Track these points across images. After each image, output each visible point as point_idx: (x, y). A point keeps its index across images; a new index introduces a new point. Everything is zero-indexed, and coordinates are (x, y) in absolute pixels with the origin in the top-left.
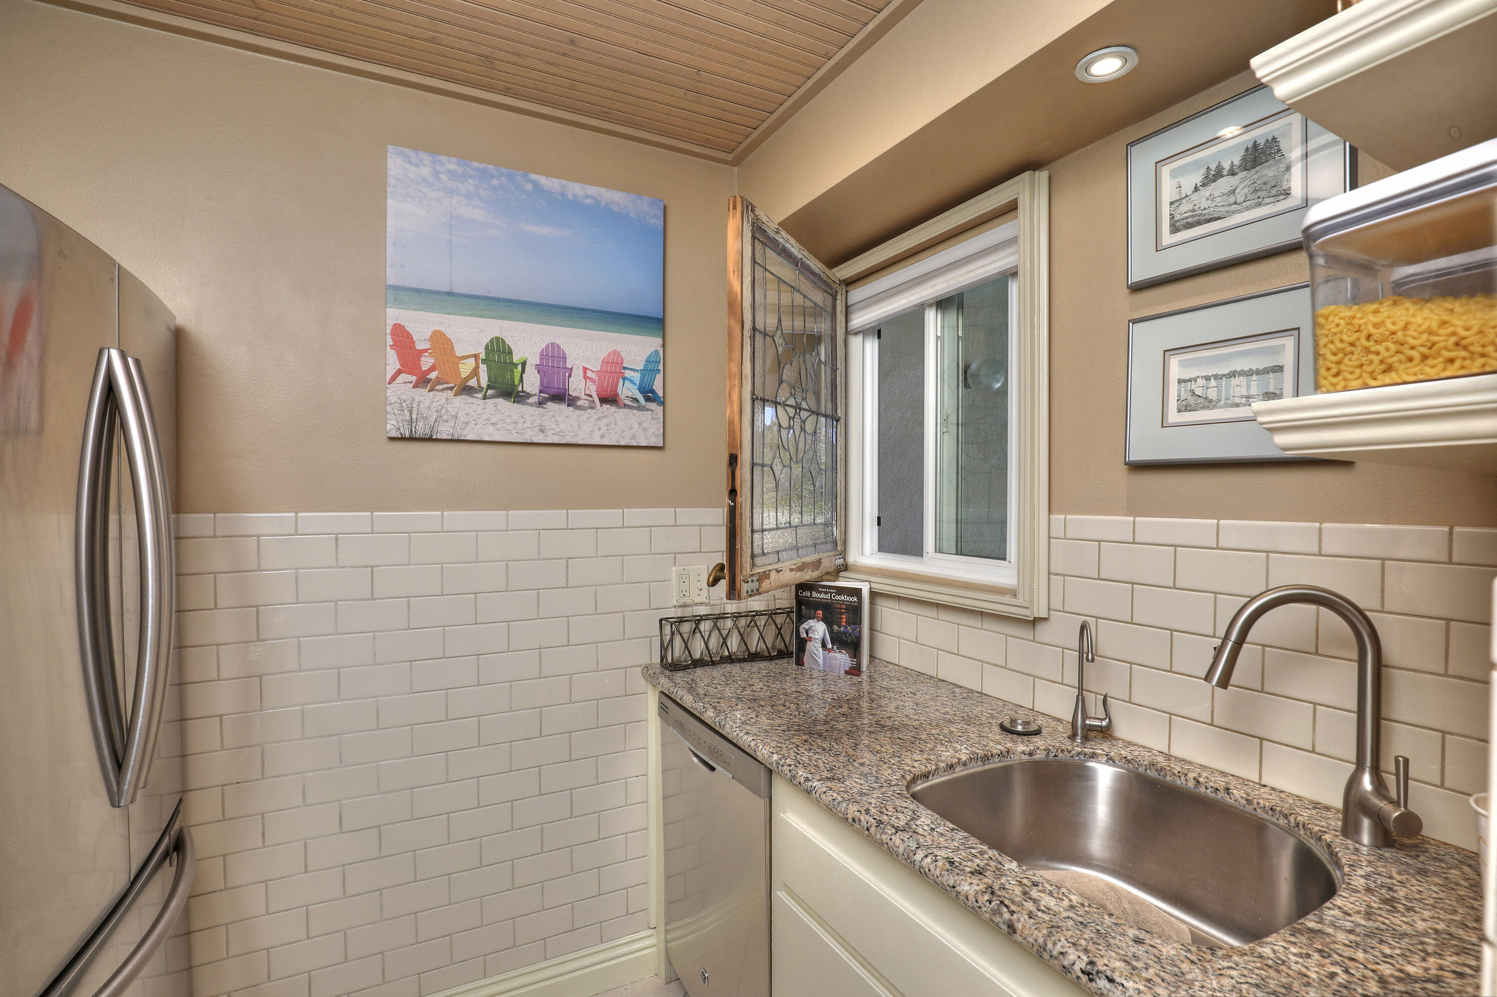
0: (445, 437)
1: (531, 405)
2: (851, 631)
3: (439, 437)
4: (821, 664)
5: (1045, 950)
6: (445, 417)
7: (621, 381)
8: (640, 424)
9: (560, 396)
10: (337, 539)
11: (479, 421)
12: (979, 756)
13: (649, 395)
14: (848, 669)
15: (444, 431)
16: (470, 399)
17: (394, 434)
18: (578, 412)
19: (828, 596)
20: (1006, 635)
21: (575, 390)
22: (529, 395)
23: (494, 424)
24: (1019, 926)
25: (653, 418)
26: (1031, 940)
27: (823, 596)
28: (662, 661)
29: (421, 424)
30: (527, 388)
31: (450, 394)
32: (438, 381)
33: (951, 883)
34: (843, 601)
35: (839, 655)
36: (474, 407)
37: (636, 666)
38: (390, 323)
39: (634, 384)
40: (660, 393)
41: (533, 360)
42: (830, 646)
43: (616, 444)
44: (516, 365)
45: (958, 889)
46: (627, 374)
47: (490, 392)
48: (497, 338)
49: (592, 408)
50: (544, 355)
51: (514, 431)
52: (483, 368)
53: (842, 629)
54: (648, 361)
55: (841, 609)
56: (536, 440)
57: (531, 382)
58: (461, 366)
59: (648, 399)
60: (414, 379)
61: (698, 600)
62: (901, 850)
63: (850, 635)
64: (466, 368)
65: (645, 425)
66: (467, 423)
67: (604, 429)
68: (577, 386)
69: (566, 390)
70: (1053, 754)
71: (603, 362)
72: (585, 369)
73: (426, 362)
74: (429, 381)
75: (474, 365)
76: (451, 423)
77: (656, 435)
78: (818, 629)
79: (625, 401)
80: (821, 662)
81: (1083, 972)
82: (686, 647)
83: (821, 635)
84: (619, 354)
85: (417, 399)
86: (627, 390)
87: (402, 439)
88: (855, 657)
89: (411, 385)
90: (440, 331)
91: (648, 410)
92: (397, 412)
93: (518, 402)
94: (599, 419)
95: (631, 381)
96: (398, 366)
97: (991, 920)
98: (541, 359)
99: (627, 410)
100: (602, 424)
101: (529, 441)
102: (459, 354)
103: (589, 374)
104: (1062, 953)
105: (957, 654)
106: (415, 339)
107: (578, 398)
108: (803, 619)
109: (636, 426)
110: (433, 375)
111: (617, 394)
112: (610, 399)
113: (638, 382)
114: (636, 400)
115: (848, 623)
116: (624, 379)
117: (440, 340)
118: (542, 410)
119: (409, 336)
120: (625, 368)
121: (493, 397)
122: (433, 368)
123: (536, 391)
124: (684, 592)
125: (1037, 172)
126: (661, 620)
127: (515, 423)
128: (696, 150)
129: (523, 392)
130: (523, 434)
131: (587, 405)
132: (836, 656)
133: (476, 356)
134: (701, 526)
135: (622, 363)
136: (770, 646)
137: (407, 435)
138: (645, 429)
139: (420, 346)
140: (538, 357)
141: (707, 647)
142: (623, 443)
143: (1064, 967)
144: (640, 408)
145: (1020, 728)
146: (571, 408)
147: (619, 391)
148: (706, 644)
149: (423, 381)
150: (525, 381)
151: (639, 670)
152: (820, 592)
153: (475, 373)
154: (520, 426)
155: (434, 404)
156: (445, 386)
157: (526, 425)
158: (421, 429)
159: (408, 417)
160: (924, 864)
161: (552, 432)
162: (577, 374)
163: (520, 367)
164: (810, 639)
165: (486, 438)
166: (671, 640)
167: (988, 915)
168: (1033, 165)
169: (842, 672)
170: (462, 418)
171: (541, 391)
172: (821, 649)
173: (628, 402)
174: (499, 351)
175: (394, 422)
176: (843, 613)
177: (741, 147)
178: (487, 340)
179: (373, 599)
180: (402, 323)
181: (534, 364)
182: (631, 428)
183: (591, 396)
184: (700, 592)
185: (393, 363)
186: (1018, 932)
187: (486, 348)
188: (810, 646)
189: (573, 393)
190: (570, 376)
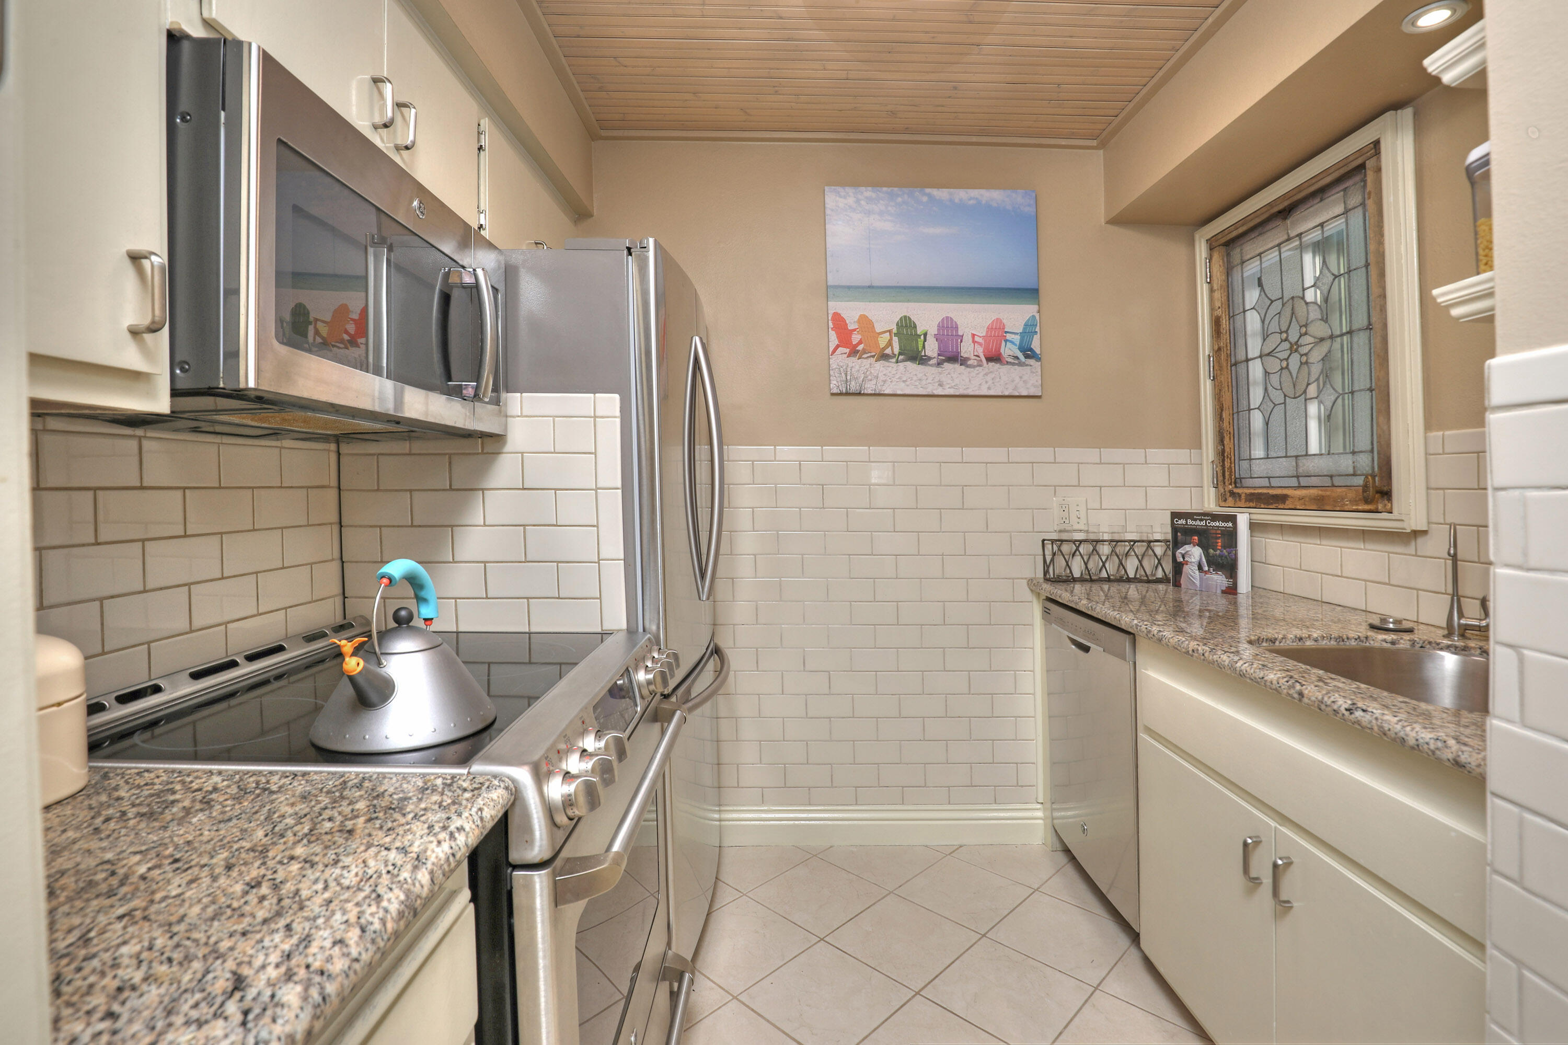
0: (870, 392)
1: (931, 365)
2: (1226, 554)
3: (866, 392)
4: (1198, 585)
5: (1322, 703)
6: (870, 377)
7: (1003, 343)
8: (1021, 377)
9: (954, 358)
10: (800, 464)
11: (894, 379)
12: (1333, 636)
13: (1029, 353)
14: (1224, 589)
15: (869, 388)
16: (886, 363)
17: (835, 391)
18: (968, 369)
19: (1203, 523)
20: (1389, 553)
21: (965, 352)
22: (930, 358)
23: (904, 381)
24: (1306, 692)
25: (1032, 372)
26: (1313, 699)
27: (1198, 523)
28: (1045, 575)
29: (853, 383)
30: (929, 353)
31: (873, 360)
32: (864, 352)
33: (1261, 676)
34: (1218, 527)
35: (1215, 577)
36: (890, 369)
37: (1022, 578)
38: (831, 312)
39: (1015, 345)
40: (1038, 351)
41: (933, 330)
42: (1206, 568)
43: (1000, 394)
44: (920, 336)
45: (1266, 678)
46: (1009, 337)
47: (901, 357)
48: (905, 317)
49: (980, 366)
50: (941, 327)
51: (920, 386)
52: (895, 339)
53: (1218, 552)
54: (1026, 325)
55: (1216, 534)
56: (936, 392)
57: (932, 348)
58: (879, 339)
59: (1027, 357)
60: (847, 350)
61: (1076, 527)
62: (1226, 663)
63: (1226, 557)
64: (883, 341)
65: (1025, 378)
66: (885, 381)
67: (990, 382)
68: (967, 349)
69: (958, 353)
70: (1420, 645)
71: (988, 328)
72: (973, 335)
73: (856, 338)
74: (858, 351)
75: (889, 338)
76: (874, 382)
77: (1035, 386)
78: (1195, 553)
79: (1007, 359)
80: (1198, 583)
81: (1346, 710)
82: (1067, 565)
83: (1197, 559)
84: (1001, 321)
85: (850, 365)
86: (1009, 350)
87: (841, 394)
88: (1231, 578)
89: (846, 355)
90: (864, 316)
91: (1027, 365)
92: (837, 375)
93: (922, 364)
94: (986, 374)
95: (1011, 342)
96: (837, 342)
97: (1288, 693)
98: (938, 330)
99: (1009, 367)
100: (989, 378)
101: (931, 393)
102: (878, 330)
103: (977, 339)
104: (1333, 702)
105: (1341, 576)
106: (847, 322)
107: (968, 359)
108: (1179, 545)
109: (1017, 379)
110: (860, 347)
111: (1000, 354)
112: (994, 358)
113: (1018, 343)
114: (1017, 358)
115: (1224, 547)
116: (1006, 341)
117: (865, 321)
118: (940, 369)
119: (843, 320)
120: (1007, 332)
121: (903, 361)
122: (860, 342)
123: (936, 355)
124: (1064, 520)
125: (1399, 111)
126: (1043, 540)
127: (920, 380)
128: (1063, 143)
129: (925, 356)
130: (926, 388)
131: (976, 364)
132: (1213, 578)
133: (890, 331)
134: (1079, 463)
135: (1004, 329)
136: (1149, 573)
137: (844, 391)
138: (1025, 382)
139: (851, 327)
140: (936, 328)
141: (1087, 567)
142: (1007, 393)
143: (1334, 710)
144: (1021, 364)
145: (1391, 626)
146: (963, 367)
147: (1002, 351)
148: (1086, 564)
149: (854, 352)
150: (926, 347)
151: (1025, 582)
152: (1196, 520)
153: (890, 344)
154: (924, 382)
155: (862, 368)
156: (869, 355)
157: (928, 381)
158: (853, 387)
159: (844, 379)
160: (1243, 668)
161: (948, 386)
162: (967, 339)
163: (922, 337)
164: (1187, 563)
165: (899, 392)
166: (1052, 560)
167: (1285, 691)
168: (1397, 106)
169: (1219, 592)
170: (881, 378)
171: (939, 355)
172: (1197, 572)
173: (1010, 360)
174: (906, 326)
175: (835, 382)
176: (1218, 538)
177: (1105, 133)
178: (898, 319)
179: (823, 508)
180: (839, 312)
181: (933, 333)
182: (1013, 381)
183: (978, 356)
184: (1078, 520)
185: (834, 340)
186: (1305, 696)
187: (897, 324)
188: (1186, 568)
189: (965, 355)
190: (961, 341)
